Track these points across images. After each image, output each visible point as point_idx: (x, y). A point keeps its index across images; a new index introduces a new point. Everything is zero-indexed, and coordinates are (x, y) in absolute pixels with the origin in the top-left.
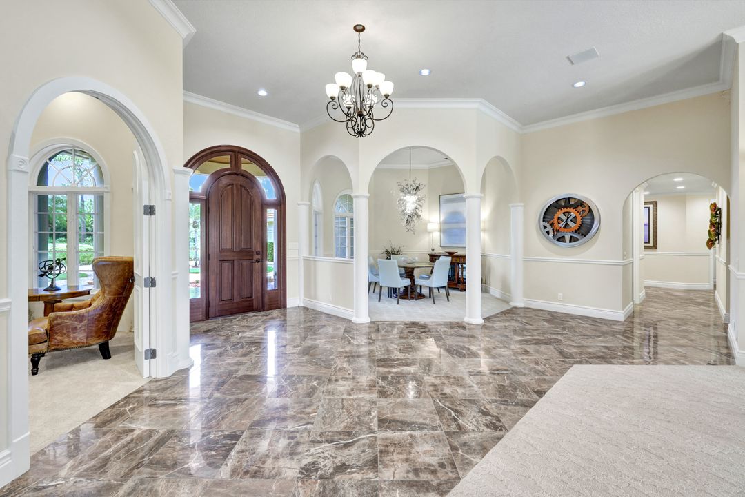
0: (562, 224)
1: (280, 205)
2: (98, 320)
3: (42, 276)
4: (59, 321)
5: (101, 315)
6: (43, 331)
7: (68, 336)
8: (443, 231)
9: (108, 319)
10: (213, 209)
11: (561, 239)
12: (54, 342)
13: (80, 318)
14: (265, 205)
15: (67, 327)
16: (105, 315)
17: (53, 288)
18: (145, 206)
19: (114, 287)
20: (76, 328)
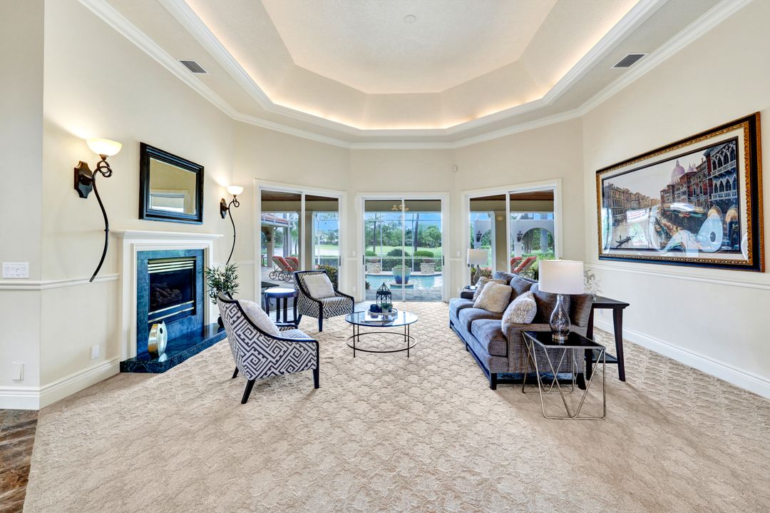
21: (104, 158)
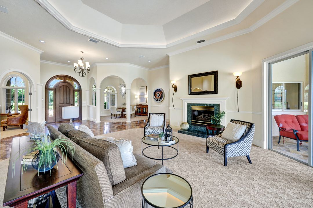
0: (157, 96)
1: (80, 90)
2: (20, 119)
3: (7, 110)
4: (10, 119)
5: (20, 118)
6: (6, 121)
7: (12, 123)
8: (140, 98)
9: (23, 119)
10: (57, 92)
11: (157, 100)
12: (9, 124)
13: (15, 118)
14: (74, 91)
15: (12, 120)
16: (22, 118)
17: (10, 112)
18: (30, 93)
19: (24, 112)
20: (14, 121)
21: (173, 84)
